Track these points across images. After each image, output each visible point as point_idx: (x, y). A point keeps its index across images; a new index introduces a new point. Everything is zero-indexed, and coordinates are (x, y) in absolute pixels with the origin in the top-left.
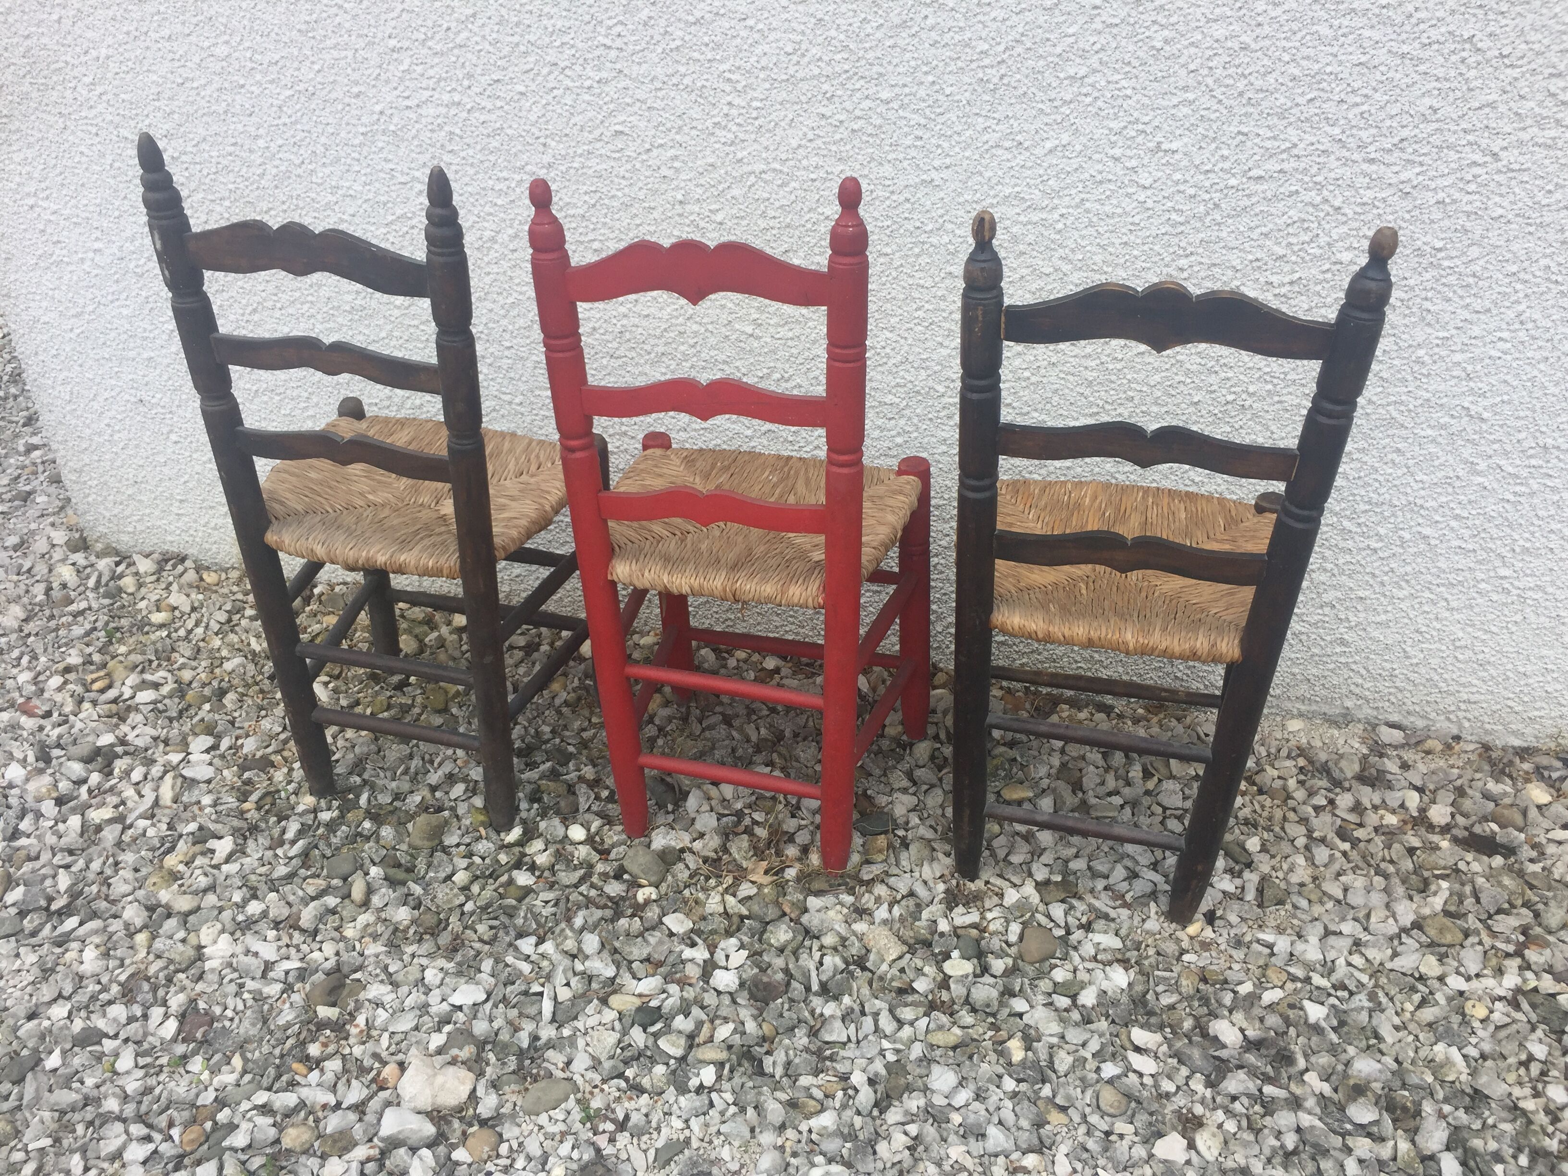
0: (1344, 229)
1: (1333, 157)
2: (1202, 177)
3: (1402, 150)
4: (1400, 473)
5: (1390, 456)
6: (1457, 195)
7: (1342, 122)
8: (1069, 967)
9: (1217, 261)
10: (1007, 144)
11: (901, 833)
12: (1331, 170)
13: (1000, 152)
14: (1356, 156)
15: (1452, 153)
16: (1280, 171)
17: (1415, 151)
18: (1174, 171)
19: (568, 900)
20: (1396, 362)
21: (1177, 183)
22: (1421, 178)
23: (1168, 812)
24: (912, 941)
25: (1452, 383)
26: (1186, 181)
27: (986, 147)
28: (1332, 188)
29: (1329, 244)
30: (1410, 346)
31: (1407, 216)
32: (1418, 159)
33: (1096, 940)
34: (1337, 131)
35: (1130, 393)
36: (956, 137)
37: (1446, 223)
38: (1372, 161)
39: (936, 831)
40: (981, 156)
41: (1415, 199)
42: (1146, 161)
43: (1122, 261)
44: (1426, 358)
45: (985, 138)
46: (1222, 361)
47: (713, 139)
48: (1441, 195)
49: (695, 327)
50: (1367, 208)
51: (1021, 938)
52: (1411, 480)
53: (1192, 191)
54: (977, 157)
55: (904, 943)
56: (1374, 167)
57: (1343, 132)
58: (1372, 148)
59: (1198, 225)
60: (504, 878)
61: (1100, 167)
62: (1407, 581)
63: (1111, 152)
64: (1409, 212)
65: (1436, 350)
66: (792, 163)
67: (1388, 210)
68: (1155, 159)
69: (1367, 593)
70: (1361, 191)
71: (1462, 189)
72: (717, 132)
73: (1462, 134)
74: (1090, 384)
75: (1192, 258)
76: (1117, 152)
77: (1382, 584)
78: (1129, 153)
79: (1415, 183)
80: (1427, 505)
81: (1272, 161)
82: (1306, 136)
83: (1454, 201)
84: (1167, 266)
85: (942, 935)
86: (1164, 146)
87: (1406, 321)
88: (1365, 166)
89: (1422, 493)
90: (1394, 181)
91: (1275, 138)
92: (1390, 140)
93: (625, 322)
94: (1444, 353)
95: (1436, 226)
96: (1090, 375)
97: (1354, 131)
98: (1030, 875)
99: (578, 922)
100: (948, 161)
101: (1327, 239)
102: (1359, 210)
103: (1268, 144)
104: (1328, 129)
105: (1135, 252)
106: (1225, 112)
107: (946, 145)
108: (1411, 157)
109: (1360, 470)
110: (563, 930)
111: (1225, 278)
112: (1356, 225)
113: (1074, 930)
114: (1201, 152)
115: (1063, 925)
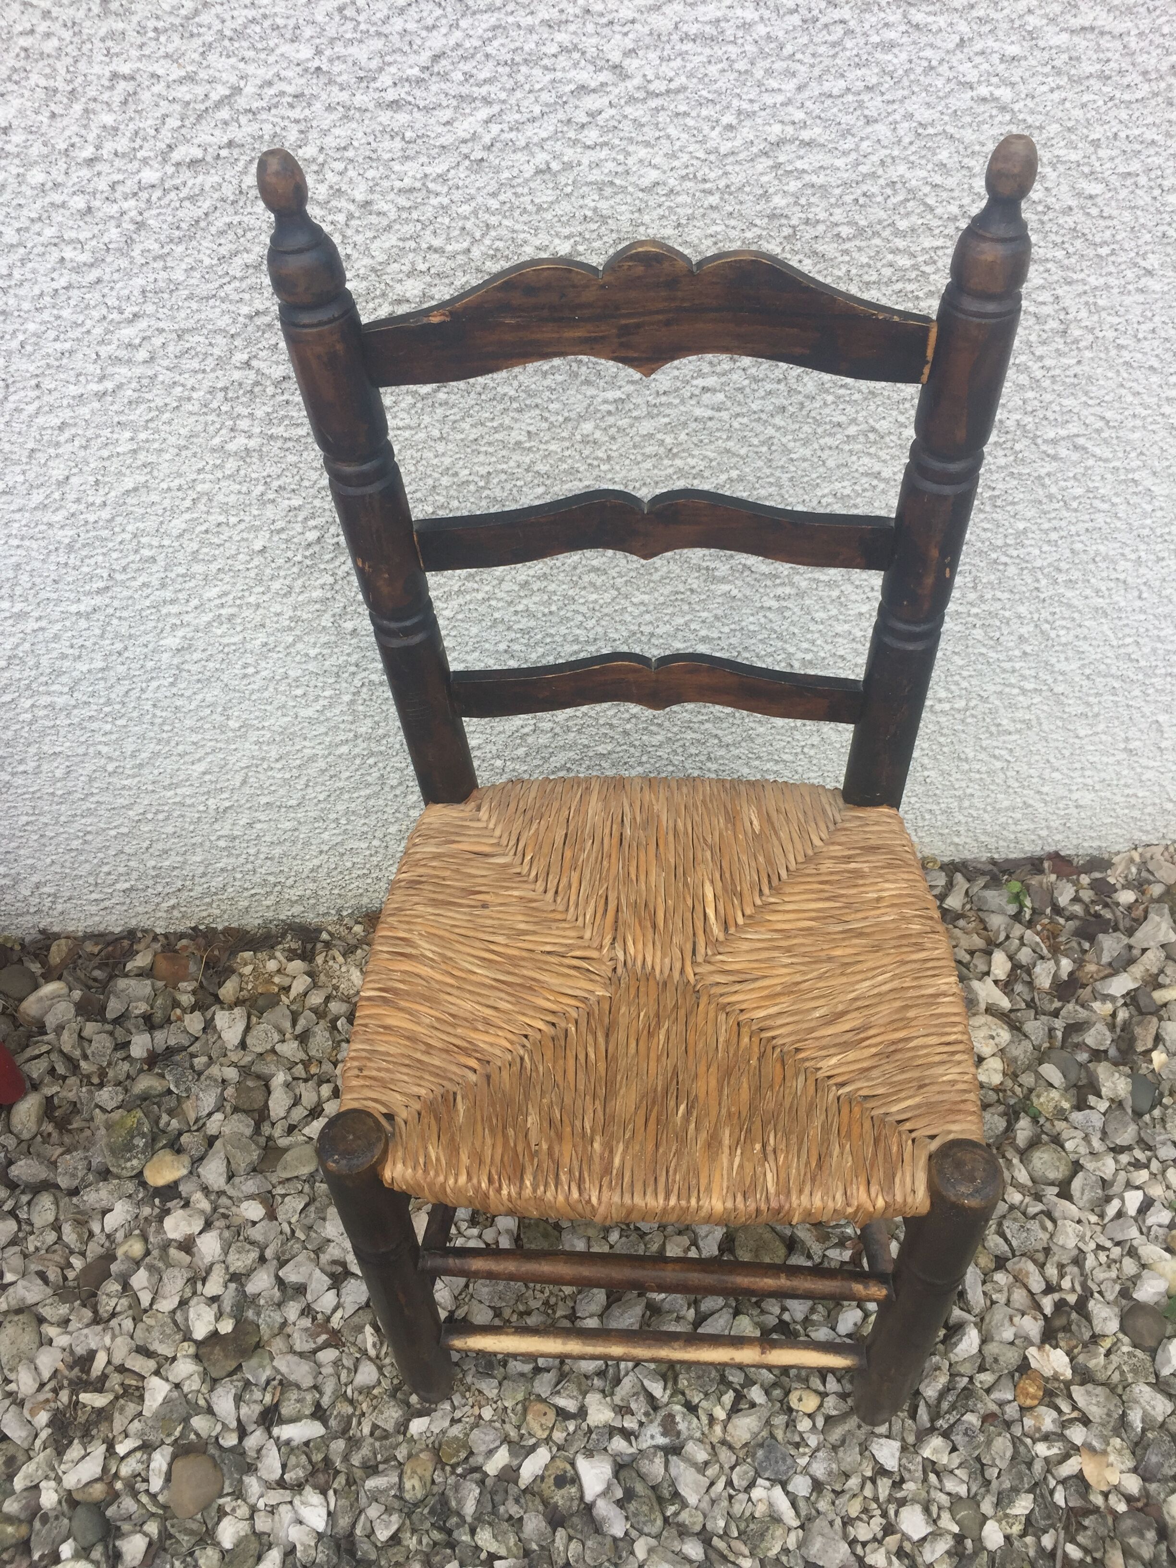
0: (390, 240)
1: (318, 106)
2: (85, 173)
3: (444, 76)
4: (607, 597)
5: (586, 578)
6: (569, 154)
7: (308, 31)
8: (243, 1511)
9: (191, 323)
12: (325, 133)
14: (360, 99)
15: (537, 72)
16: (230, 144)
17: (468, 76)
20: (553, 447)
21: (42, 188)
22: (495, 128)
25: (648, 464)
26: (58, 185)
28: (339, 166)
29: (373, 270)
30: (567, 420)
31: (494, 204)
32: (477, 91)
33: (282, 1438)
34: (305, 52)
35: (146, 552)
37: (565, 207)
38: (395, 105)
39: (46, 1281)
41: (497, 170)
44: (598, 434)
46: (276, 483)
48: (541, 158)
50: (419, 197)
51: (169, 1477)
52: (625, 603)
53: (80, 202)
56: (402, 118)
57: (319, 52)
58: (385, 80)
59: (124, 263)
62: (660, 725)
64: (494, 195)
65: (611, 420)
67: (457, 195)
69: (609, 747)
70: (397, 167)
71: (576, 142)
73: (545, 33)
74: (71, 548)
75: (143, 324)
77: (626, 733)
79: (487, 140)
80: (658, 631)
81: (206, 126)
82: (251, 69)
83: (568, 166)
84: (102, 343)
85: (46, 1517)
87: (548, 382)
88: (385, 117)
89: (647, 617)
90: (447, 139)
91: (190, 78)
92: (412, 59)
94: (624, 423)
95: (548, 216)
96: (64, 535)
97: (339, 49)
98: (187, 1335)
101: (367, 261)
102: (402, 201)
103: (183, 92)
104: (286, 48)
105: (32, 327)
106: (67, 35)
108: (465, 90)
109: (549, 602)
111: (216, 351)
112: (408, 229)
113: (250, 1429)
114: (59, 123)
115: (234, 1424)
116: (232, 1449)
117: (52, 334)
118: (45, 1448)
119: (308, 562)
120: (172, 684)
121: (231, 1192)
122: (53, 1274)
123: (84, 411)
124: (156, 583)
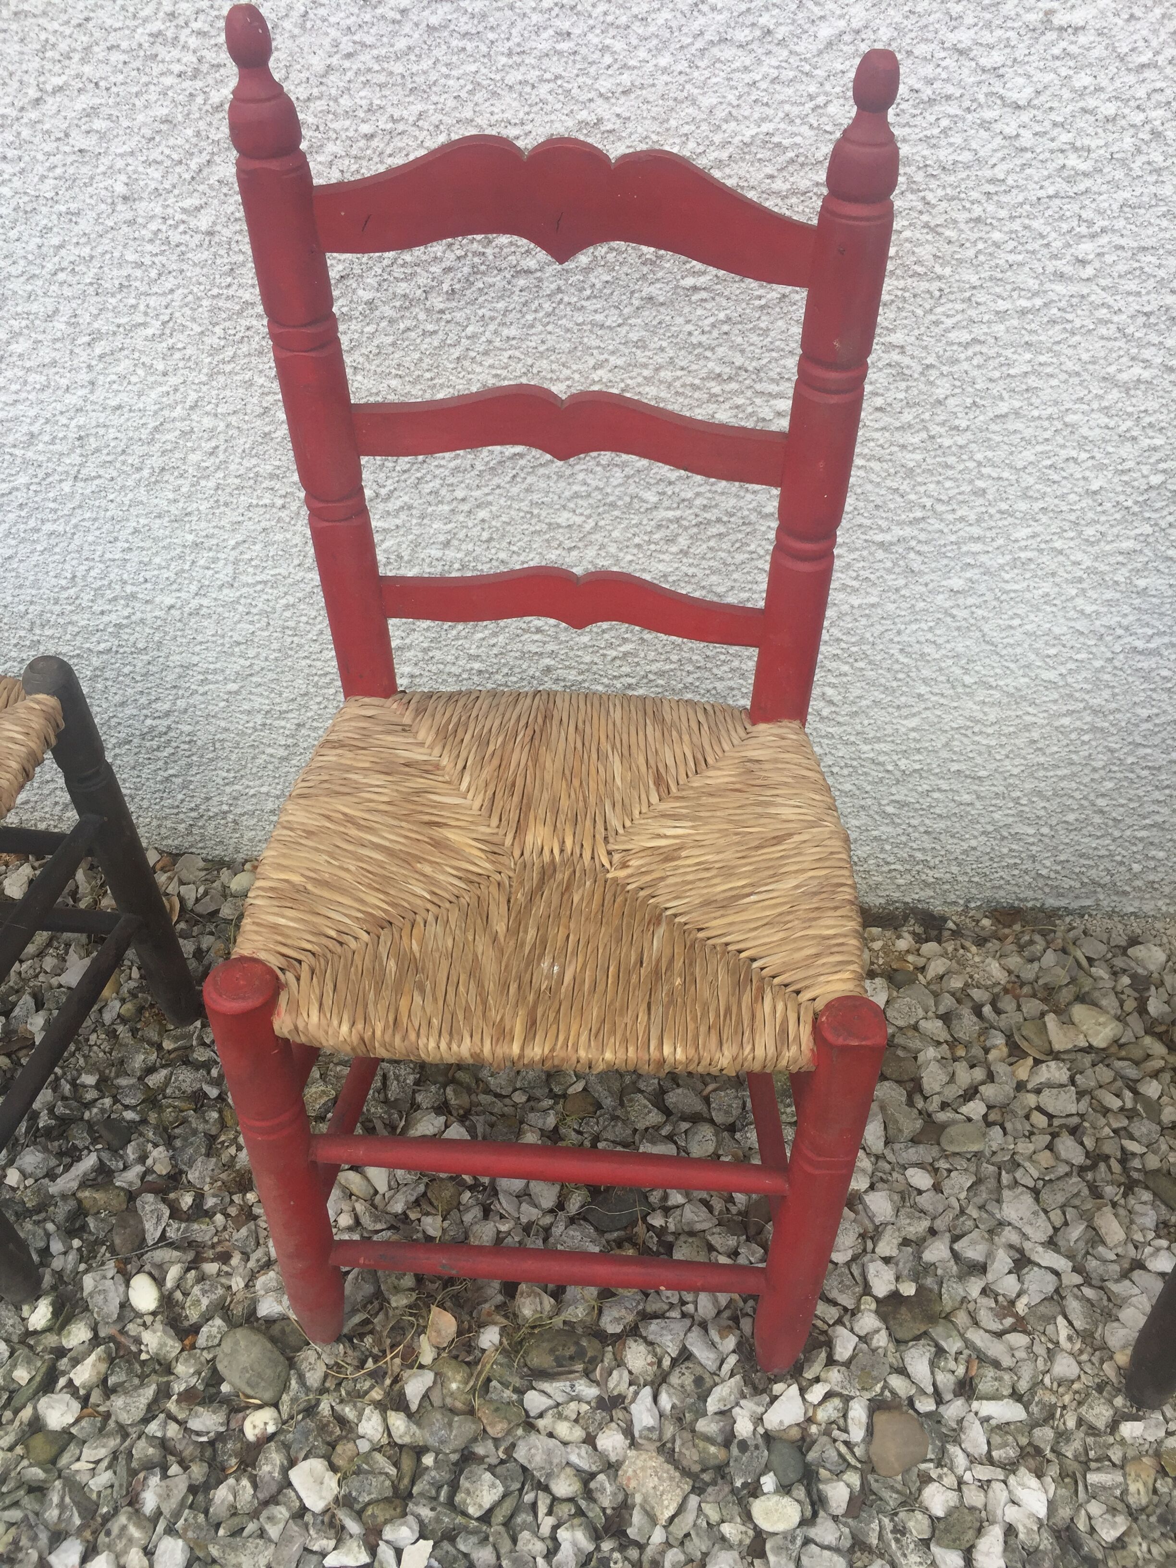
2: (1131, 79)
8: (950, 1480)
9: (1149, 243)
10: (741, 35)
11: (657, 1221)
13: (728, 52)
18: (1077, 69)
19: (130, 1455)
21: (1081, 93)
23: (1056, 1122)
24: (696, 1468)
26: (1099, 89)
27: (700, 44)
33: (983, 1413)
35: (980, 484)
36: (638, 28)
39: (710, 1209)
40: (692, 64)
42: (1020, 53)
43: (971, 253)
45: (696, 26)
46: (1147, 420)
47: (157, 69)
49: (208, 422)
51: (870, 1430)
53: (1110, 109)
54: (683, 66)
55: (685, 1473)
59: (1119, 174)
60: (26, 1414)
61: (928, 70)
63: (952, 38)
66: (320, 105)
68: (1040, 47)
72: (161, 51)
74: (910, 473)
75: (1104, 240)
76: (963, 37)
78: (987, 37)
84: (1055, 257)
85: (743, 1446)
86: (1059, 19)
93: (81, 420)
96: (911, 459)
98: (867, 1290)
99: (150, 1500)
100: (626, 79)
105: (996, 236)
107: (619, 46)
110: (124, 1528)
111: (1162, 273)
113: (948, 1396)
114: (1133, 26)
115: (930, 1390)
116: (928, 1415)
117: (1011, 244)
118: (732, 1376)
119: (1136, 509)
120: (931, 629)
121: (891, 1157)
122: (718, 1205)
123: (999, 329)
124: (972, 517)
